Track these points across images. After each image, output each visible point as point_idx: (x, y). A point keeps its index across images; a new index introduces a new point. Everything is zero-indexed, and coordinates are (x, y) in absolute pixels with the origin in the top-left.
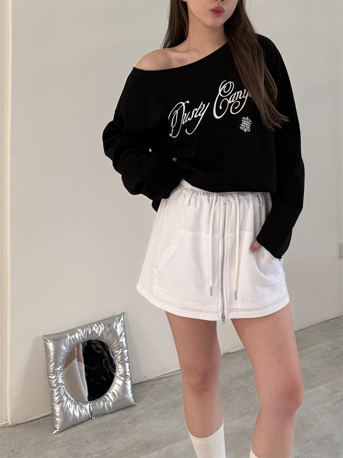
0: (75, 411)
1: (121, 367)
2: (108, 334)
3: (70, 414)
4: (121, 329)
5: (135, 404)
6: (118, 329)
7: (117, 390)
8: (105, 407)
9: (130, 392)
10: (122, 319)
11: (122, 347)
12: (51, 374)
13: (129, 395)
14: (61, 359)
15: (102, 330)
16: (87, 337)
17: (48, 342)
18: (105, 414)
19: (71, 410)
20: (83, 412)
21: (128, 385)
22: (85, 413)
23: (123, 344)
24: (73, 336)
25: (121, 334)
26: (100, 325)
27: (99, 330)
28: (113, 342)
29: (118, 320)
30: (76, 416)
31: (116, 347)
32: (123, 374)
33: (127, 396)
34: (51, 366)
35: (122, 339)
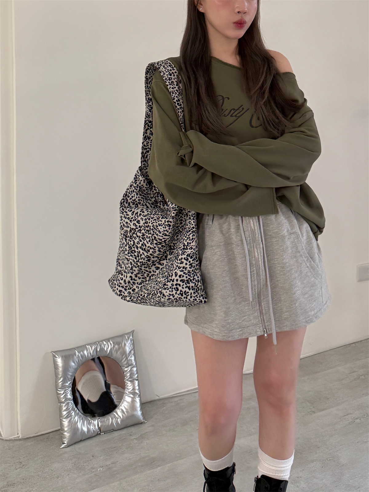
0: (83, 427)
1: (130, 385)
2: (117, 351)
3: (78, 429)
4: (130, 346)
5: (144, 421)
6: (127, 347)
7: (126, 407)
8: (113, 423)
9: (139, 409)
10: (131, 337)
11: (132, 364)
12: (60, 389)
13: (138, 412)
14: (69, 375)
15: (111, 348)
16: (96, 354)
17: (57, 358)
18: (114, 430)
19: (79, 425)
20: (92, 427)
21: (137, 403)
22: (93, 428)
23: (132, 361)
24: (82, 353)
25: (130, 352)
26: (109, 343)
27: (108, 347)
28: (122, 360)
29: (127, 338)
30: (84, 432)
31: (125, 365)
32: (131, 391)
33: (135, 413)
34: (60, 381)
35: (131, 357)
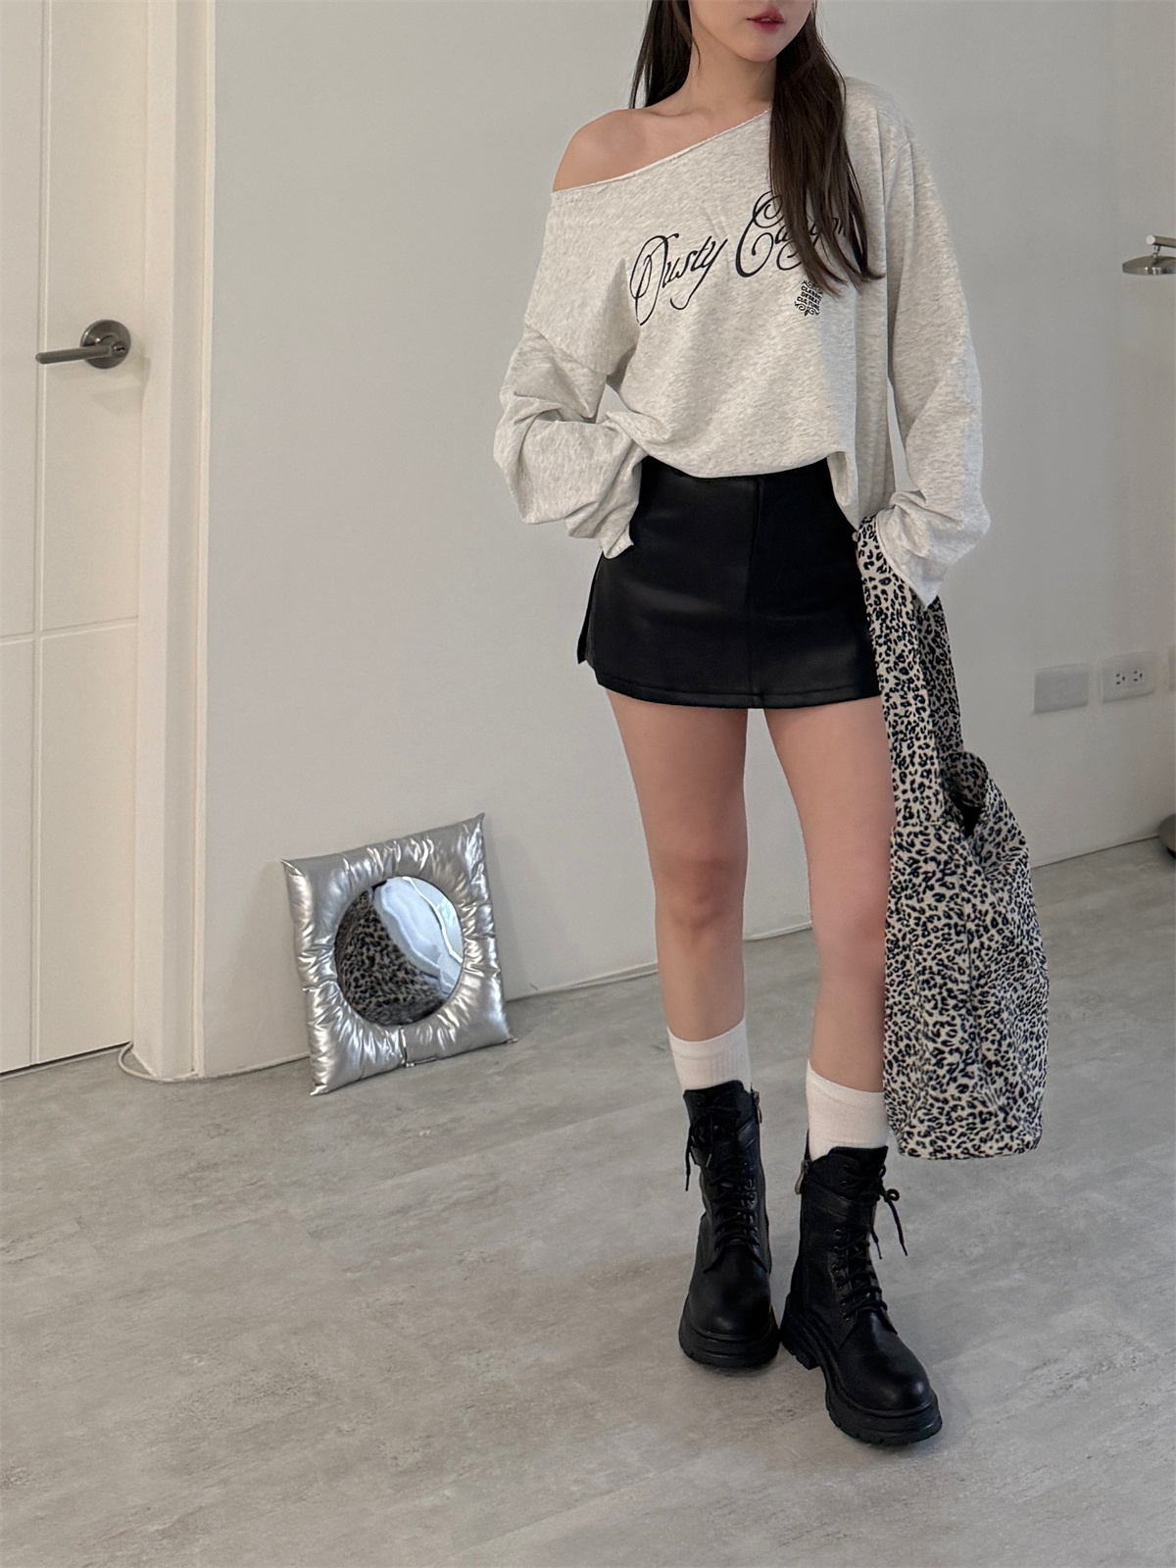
0: (365, 1045)
1: (476, 948)
2: (443, 863)
3: (351, 1050)
4: (476, 852)
5: (512, 1037)
6: (469, 854)
7: (468, 1001)
8: (438, 1039)
9: (498, 1007)
10: (478, 830)
11: (479, 898)
12: (306, 951)
13: (495, 1014)
14: (328, 917)
15: (429, 855)
16: (393, 871)
17: (297, 875)
18: (437, 1058)
19: (355, 1041)
20: (385, 1048)
21: (494, 992)
22: (388, 1051)
23: (480, 889)
24: (358, 866)
25: (476, 866)
26: (424, 843)
27: (422, 855)
28: (456, 886)
29: (467, 831)
30: (368, 1058)
31: (463, 898)
32: (482, 964)
33: (490, 1016)
34: (305, 933)
35: (479, 878)
